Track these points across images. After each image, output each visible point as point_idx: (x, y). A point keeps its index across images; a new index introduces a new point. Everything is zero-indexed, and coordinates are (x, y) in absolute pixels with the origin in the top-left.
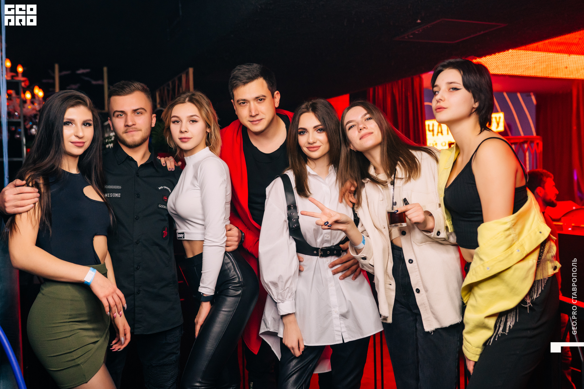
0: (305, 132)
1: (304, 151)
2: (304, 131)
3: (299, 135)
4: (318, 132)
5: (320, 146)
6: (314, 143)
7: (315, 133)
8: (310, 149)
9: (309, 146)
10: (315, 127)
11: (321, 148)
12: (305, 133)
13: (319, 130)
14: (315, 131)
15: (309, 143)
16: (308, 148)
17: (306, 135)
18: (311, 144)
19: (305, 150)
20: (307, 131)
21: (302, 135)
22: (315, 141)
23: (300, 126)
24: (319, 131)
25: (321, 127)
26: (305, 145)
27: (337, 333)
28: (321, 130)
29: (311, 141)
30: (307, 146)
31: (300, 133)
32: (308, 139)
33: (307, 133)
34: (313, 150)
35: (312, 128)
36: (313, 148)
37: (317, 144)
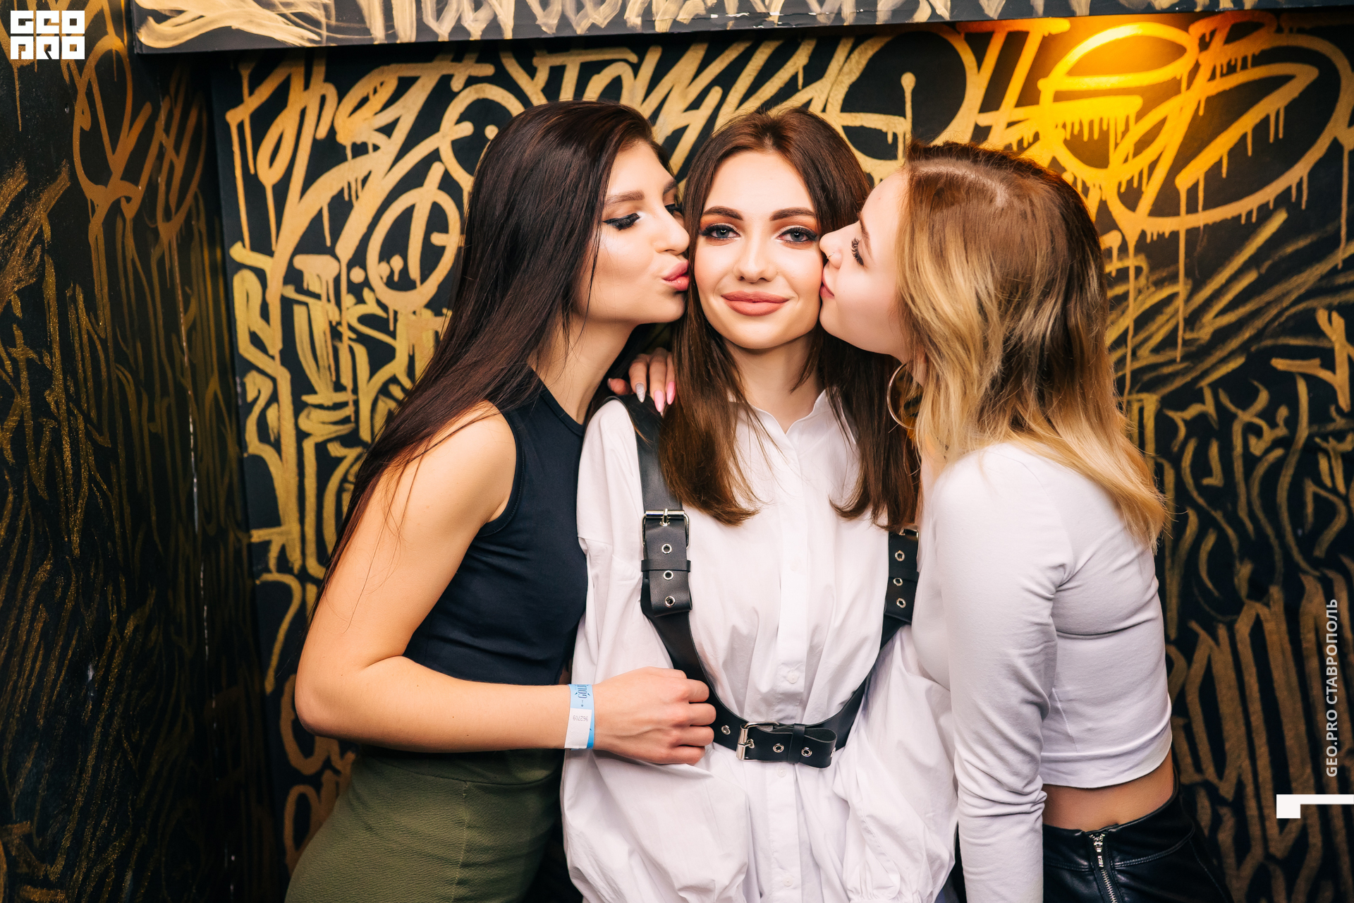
0: (730, 230)
1: (715, 315)
5: (785, 301)
6: (763, 280)
8: (739, 305)
9: (733, 287)
10: (781, 216)
11: (787, 310)
12: (733, 233)
13: (791, 232)
15: (742, 279)
16: (728, 298)
17: (735, 244)
18: (752, 283)
19: (716, 305)
20: (743, 230)
21: (714, 240)
22: (767, 275)
24: (789, 237)
26: (721, 285)
29: (752, 269)
30: (728, 292)
31: (708, 232)
32: (737, 262)
33: (738, 235)
34: (753, 312)
35: (768, 218)
36: (754, 302)
37: (777, 289)
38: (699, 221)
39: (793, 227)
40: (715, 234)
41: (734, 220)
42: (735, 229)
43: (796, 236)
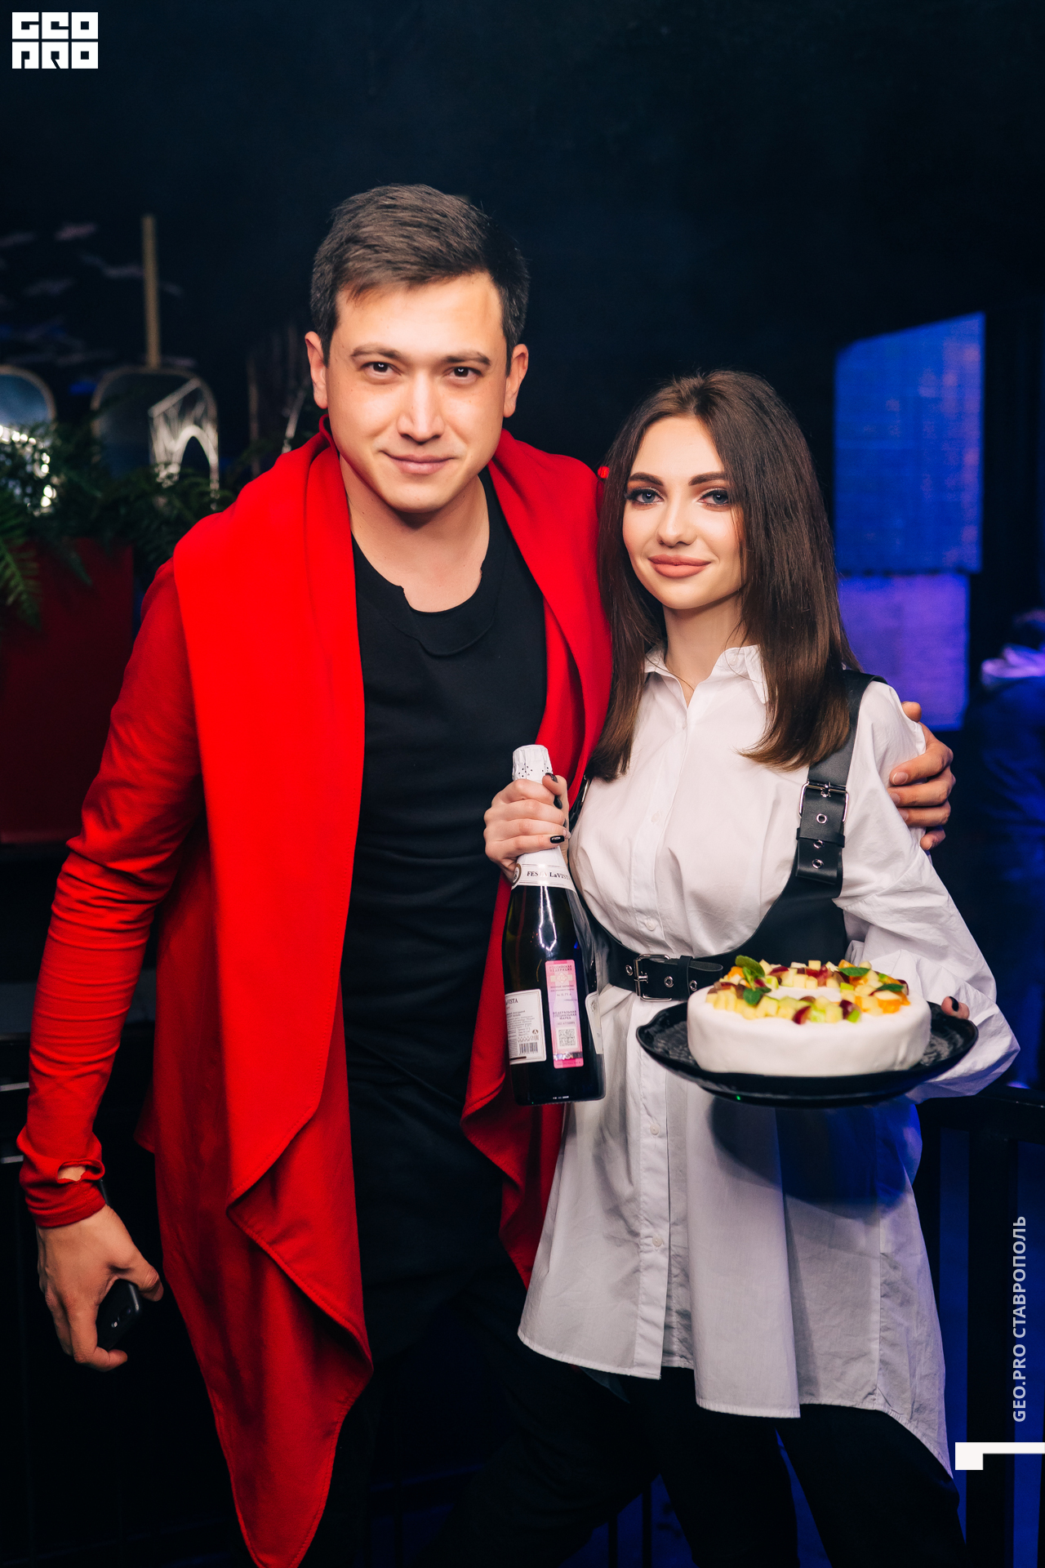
0: (654, 494)
1: (640, 572)
2: (653, 490)
3: (629, 505)
4: (708, 505)
5: (706, 563)
6: (682, 543)
7: (696, 504)
8: (662, 567)
9: (658, 552)
10: (698, 481)
11: (710, 572)
12: (656, 499)
13: (713, 494)
14: (695, 500)
15: (662, 543)
16: (654, 561)
17: (658, 507)
18: (671, 547)
19: (644, 567)
20: (666, 495)
21: (641, 504)
22: (685, 539)
23: (639, 467)
24: (711, 500)
25: (720, 482)
26: (646, 550)
27: (644, 1328)
28: (721, 498)
29: (671, 533)
30: (652, 555)
31: (634, 496)
32: (658, 526)
33: (662, 500)
34: (675, 575)
35: (687, 483)
36: (676, 565)
37: (695, 553)
38: (626, 485)
39: (712, 490)
40: (640, 499)
41: (655, 485)
42: (659, 493)
43: (718, 498)
